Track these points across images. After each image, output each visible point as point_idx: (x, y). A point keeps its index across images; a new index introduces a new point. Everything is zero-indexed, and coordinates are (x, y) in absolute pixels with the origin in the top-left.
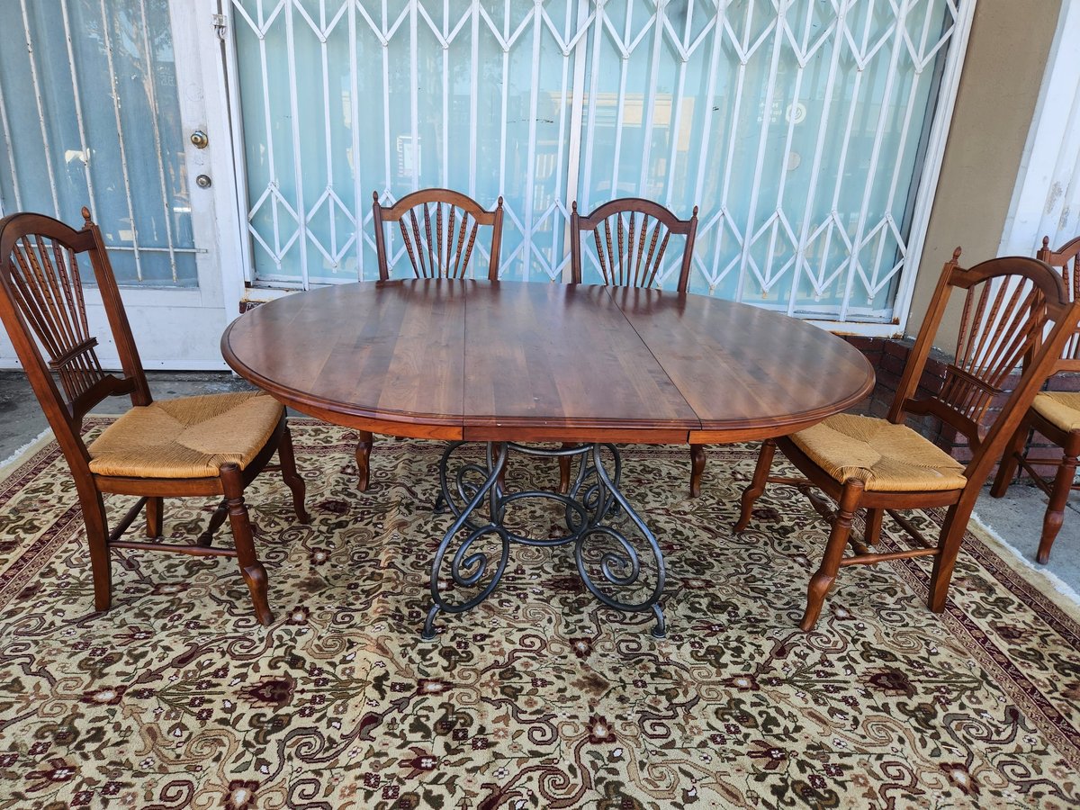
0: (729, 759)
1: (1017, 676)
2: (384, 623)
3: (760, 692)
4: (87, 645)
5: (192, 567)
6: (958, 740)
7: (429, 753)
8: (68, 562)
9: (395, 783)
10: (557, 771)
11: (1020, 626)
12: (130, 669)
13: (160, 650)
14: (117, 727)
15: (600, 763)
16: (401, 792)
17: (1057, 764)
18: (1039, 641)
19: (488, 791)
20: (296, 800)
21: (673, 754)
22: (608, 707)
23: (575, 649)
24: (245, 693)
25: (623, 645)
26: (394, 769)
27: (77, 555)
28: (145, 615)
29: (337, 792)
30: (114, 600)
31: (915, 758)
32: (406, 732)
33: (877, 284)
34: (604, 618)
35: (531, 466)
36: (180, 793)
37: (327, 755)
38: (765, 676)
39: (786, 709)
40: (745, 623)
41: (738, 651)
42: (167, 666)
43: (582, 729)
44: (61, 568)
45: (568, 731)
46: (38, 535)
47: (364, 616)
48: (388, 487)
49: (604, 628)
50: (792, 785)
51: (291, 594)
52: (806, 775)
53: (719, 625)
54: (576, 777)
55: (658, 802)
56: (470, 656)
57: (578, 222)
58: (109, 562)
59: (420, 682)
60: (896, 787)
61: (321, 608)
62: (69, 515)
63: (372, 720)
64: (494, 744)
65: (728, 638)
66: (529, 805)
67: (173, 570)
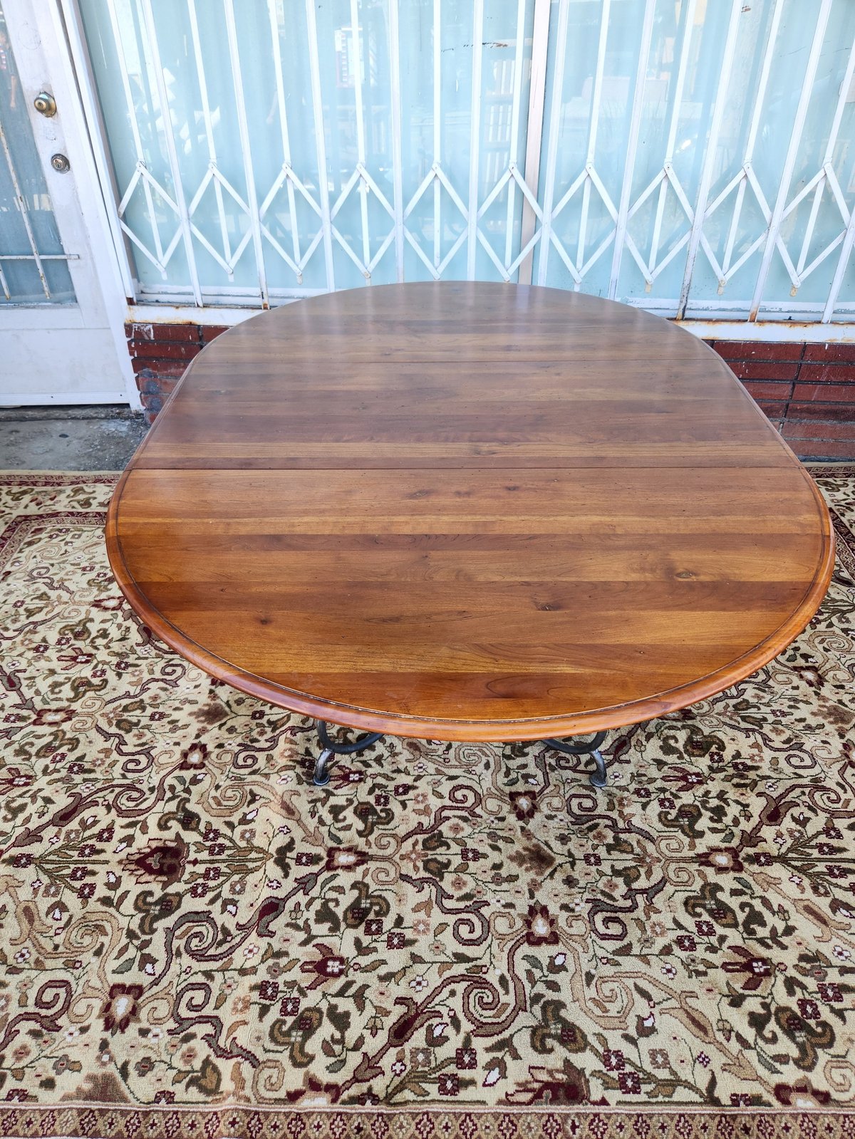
0: (699, 973)
2: (291, 773)
3: (743, 875)
5: (78, 687)
7: (336, 953)
9: (295, 994)
10: (484, 984)
12: (7, 827)
13: (40, 802)
15: (537, 973)
16: (302, 1008)
19: (403, 1009)
20: (184, 1012)
21: (628, 963)
22: (551, 893)
23: (516, 807)
24: (131, 862)
25: (575, 802)
26: (295, 974)
28: (26, 753)
29: (228, 1005)
32: (311, 923)
34: (553, 762)
36: (56, 997)
37: (220, 950)
38: (751, 851)
39: (775, 900)
40: (731, 771)
41: (719, 813)
42: (47, 825)
43: (519, 923)
45: (501, 925)
47: (269, 758)
49: (553, 776)
50: (776, 1014)
51: (186, 726)
52: (795, 999)
53: (697, 775)
54: (507, 992)
55: (605, 1033)
56: (390, 816)
59: (331, 852)
61: (220, 746)
63: (272, 908)
64: (412, 942)
65: (707, 793)
66: (450, 1031)
67: (57, 690)
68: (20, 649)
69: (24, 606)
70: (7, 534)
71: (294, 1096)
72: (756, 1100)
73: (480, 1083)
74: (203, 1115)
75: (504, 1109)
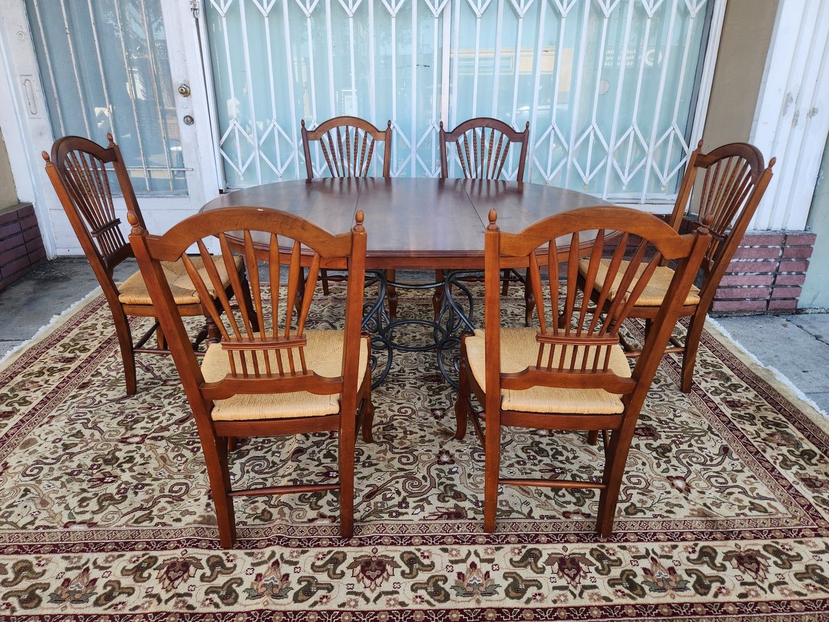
0: (527, 473)
1: (733, 429)
3: (554, 438)
4: (122, 413)
6: (683, 464)
7: (335, 469)
8: (108, 368)
10: (415, 479)
11: (743, 400)
12: (149, 426)
13: (167, 415)
14: (142, 456)
15: (442, 475)
17: (749, 477)
18: (755, 408)
19: (371, 488)
22: (452, 446)
23: (434, 414)
26: (313, 477)
27: (114, 364)
30: (138, 389)
31: (651, 473)
32: (321, 458)
33: (668, 175)
34: (455, 396)
35: (416, 309)
36: (181, 489)
37: (271, 470)
39: (569, 447)
42: (172, 424)
43: (433, 457)
44: (104, 372)
45: (424, 458)
46: (89, 353)
48: (317, 323)
54: (426, 481)
55: (477, 495)
57: (444, 136)
58: (134, 368)
59: (332, 432)
60: (634, 488)
62: (109, 341)
63: (299, 451)
64: (376, 464)
66: (395, 496)
71: (311, 521)
72: (553, 517)
73: (410, 514)
74: (263, 529)
75: (423, 522)
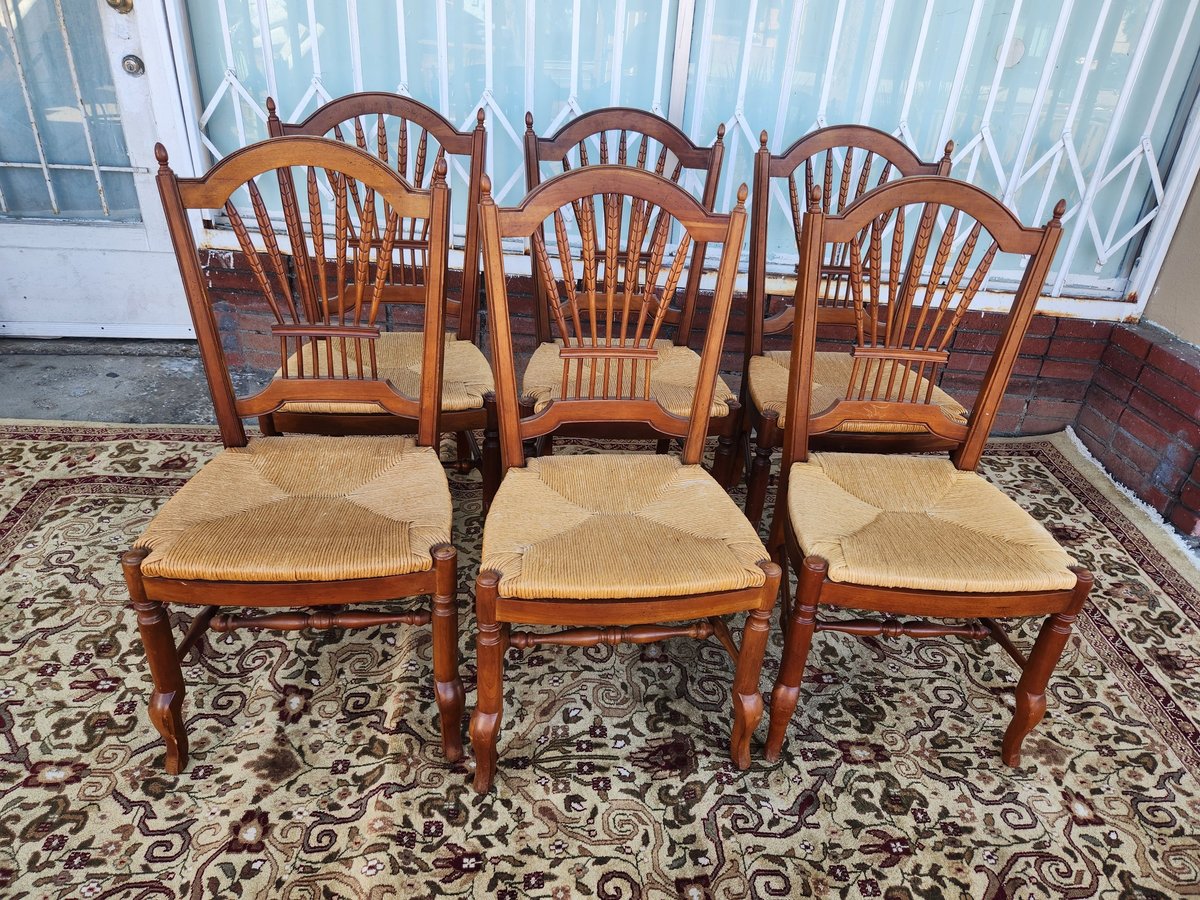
2: (382, 856)
5: (94, 727)
25: (759, 881)
28: (8, 833)
33: (1113, 243)
40: (940, 836)
47: (353, 833)
49: (729, 845)
51: (241, 783)
53: (903, 841)
61: (287, 816)
65: (918, 867)
67: (64, 732)
68: (20, 670)
69: (34, 606)
70: (24, 504)
